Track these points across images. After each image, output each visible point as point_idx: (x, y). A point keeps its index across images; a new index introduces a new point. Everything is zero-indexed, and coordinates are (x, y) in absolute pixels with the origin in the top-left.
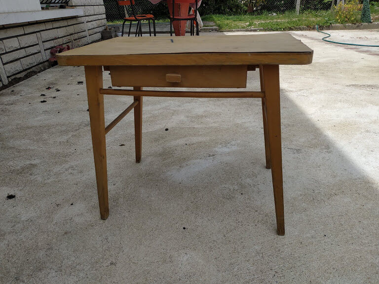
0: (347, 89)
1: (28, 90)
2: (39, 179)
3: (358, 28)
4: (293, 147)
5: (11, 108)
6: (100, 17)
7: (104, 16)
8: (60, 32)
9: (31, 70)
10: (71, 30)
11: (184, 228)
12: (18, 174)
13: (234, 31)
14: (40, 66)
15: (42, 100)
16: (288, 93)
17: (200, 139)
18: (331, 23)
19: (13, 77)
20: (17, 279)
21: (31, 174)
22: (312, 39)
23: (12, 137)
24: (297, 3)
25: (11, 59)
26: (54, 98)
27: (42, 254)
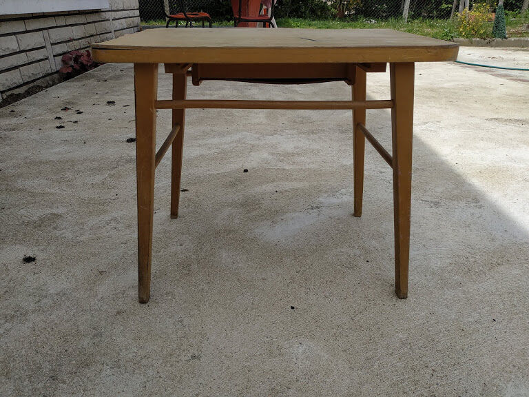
0: (488, 124)
1: (35, 111)
2: (69, 235)
3: (489, 44)
4: (429, 199)
5: (13, 134)
6: (131, 13)
7: (137, 12)
8: (77, 32)
9: (34, 84)
10: (91, 29)
11: (293, 308)
14: (48, 78)
15: (59, 125)
17: (296, 185)
18: (452, 37)
19: (9, 93)
20: (54, 378)
21: (55, 228)
23: (20, 176)
24: (405, 8)
25: (6, 67)
26: (76, 122)
27: (86, 342)
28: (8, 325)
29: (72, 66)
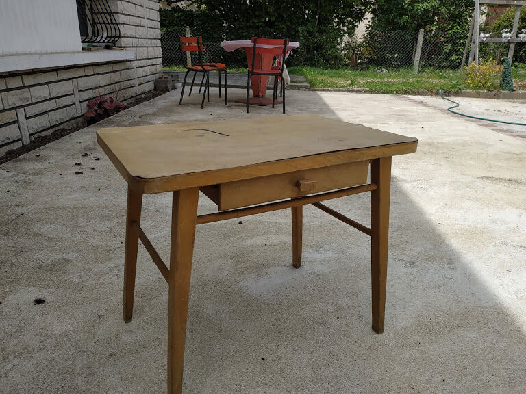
0: (479, 183)
1: (58, 155)
2: (76, 280)
3: (496, 96)
4: (406, 258)
5: (35, 178)
6: (154, 62)
7: (160, 61)
8: (103, 80)
9: (61, 127)
10: (116, 77)
11: (263, 359)
12: (47, 271)
13: (331, 91)
14: (73, 121)
15: (77, 171)
16: (401, 183)
17: (284, 239)
18: (460, 89)
19: (36, 136)
21: (64, 273)
22: (434, 108)
23: (39, 220)
24: (416, 58)
25: (37, 113)
26: (93, 169)
27: (80, 380)
28: (16, 361)
29: (96, 111)
